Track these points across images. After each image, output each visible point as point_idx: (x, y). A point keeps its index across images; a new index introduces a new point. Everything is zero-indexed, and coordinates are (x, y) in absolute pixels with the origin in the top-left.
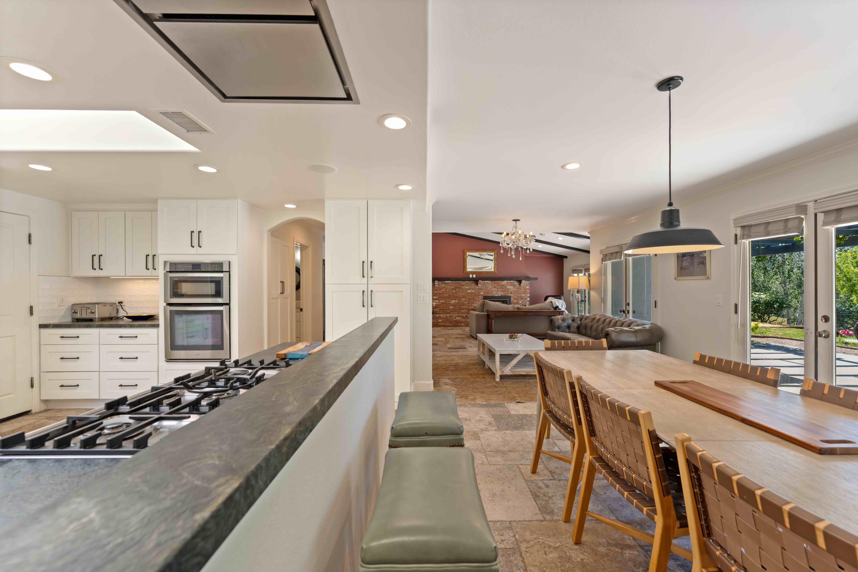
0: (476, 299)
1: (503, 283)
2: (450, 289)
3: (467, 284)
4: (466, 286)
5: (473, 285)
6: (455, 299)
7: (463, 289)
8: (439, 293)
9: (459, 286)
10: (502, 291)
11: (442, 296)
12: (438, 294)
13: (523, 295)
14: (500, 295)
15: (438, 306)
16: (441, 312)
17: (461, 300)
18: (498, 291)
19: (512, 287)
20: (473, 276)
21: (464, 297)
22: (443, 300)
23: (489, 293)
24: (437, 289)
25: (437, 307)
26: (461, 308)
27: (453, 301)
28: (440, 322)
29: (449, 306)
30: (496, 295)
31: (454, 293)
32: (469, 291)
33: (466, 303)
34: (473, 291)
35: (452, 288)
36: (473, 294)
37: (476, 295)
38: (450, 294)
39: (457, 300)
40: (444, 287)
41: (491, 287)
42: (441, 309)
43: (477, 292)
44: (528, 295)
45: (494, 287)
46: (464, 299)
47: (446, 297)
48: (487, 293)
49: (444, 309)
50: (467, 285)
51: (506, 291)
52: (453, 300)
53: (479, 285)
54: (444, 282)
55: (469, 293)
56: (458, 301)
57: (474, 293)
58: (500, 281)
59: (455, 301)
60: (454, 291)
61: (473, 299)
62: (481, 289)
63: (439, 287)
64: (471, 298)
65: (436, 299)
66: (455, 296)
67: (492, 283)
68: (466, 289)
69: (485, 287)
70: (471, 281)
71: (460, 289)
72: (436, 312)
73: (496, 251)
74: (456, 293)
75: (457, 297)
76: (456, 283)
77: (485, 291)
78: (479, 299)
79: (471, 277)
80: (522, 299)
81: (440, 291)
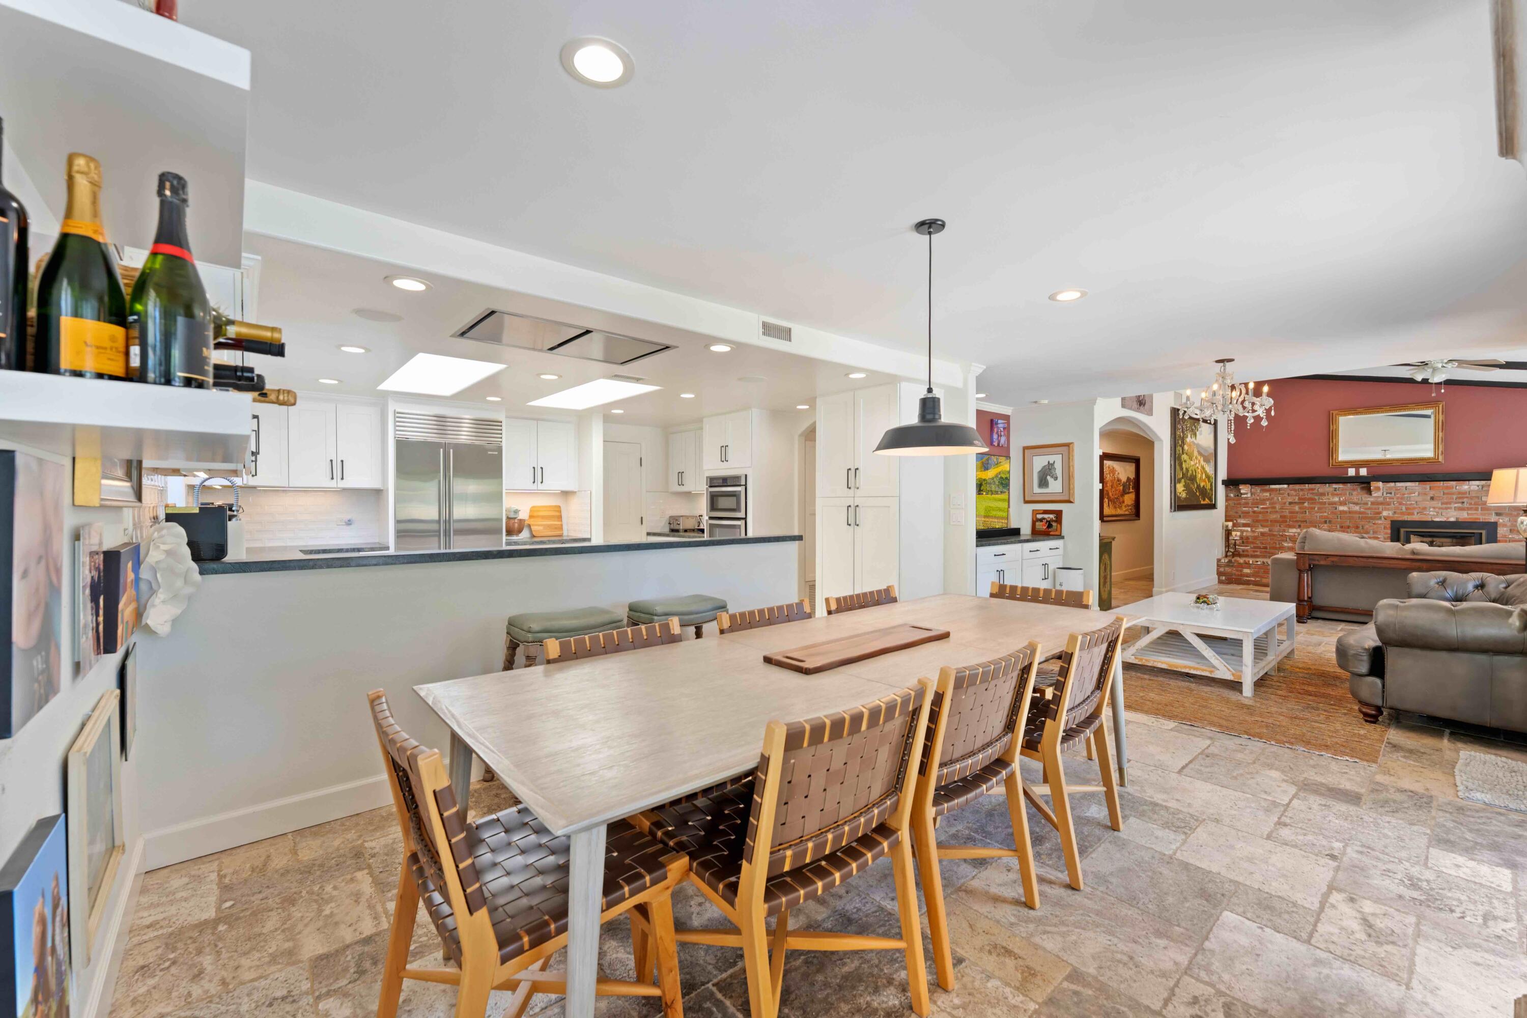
0: (1367, 527)
1: (1466, 487)
2: (1285, 503)
3: (1339, 492)
4: (1333, 495)
5: (1354, 493)
6: (1300, 526)
7: (1323, 503)
8: (1254, 512)
9: (1310, 496)
10: (1461, 509)
11: (1261, 517)
12: (1251, 514)
14: (1452, 519)
15: (1250, 540)
16: (1258, 553)
18: (1446, 509)
20: (1357, 472)
21: (1325, 522)
22: (1263, 526)
23: (1411, 514)
25: (1247, 543)
27: (1294, 530)
28: (1247, 575)
29: (1283, 541)
30: (1437, 520)
31: (1297, 513)
32: (1341, 508)
34: (1357, 508)
35: (1290, 500)
36: (1358, 516)
37: (1366, 518)
38: (1284, 514)
40: (1268, 499)
41: (1420, 499)
42: (1259, 548)
43: (1369, 512)
45: (1432, 498)
47: (1274, 521)
48: (1402, 514)
49: (1266, 548)
50: (1337, 495)
51: (1477, 509)
53: (1374, 494)
54: (1267, 487)
55: (1343, 512)
57: (1360, 513)
58: (1454, 483)
60: (1297, 508)
62: (1382, 504)
63: (1253, 499)
64: (1348, 523)
65: (1245, 525)
66: (1298, 519)
67: (1426, 489)
68: (1335, 503)
69: (1398, 498)
70: (1349, 485)
71: (1315, 503)
72: (1245, 553)
73: (1441, 406)
74: (1302, 513)
75: (1306, 521)
76: (1302, 490)
77: (1398, 508)
78: (1375, 526)
79: (1354, 474)
81: (1258, 507)
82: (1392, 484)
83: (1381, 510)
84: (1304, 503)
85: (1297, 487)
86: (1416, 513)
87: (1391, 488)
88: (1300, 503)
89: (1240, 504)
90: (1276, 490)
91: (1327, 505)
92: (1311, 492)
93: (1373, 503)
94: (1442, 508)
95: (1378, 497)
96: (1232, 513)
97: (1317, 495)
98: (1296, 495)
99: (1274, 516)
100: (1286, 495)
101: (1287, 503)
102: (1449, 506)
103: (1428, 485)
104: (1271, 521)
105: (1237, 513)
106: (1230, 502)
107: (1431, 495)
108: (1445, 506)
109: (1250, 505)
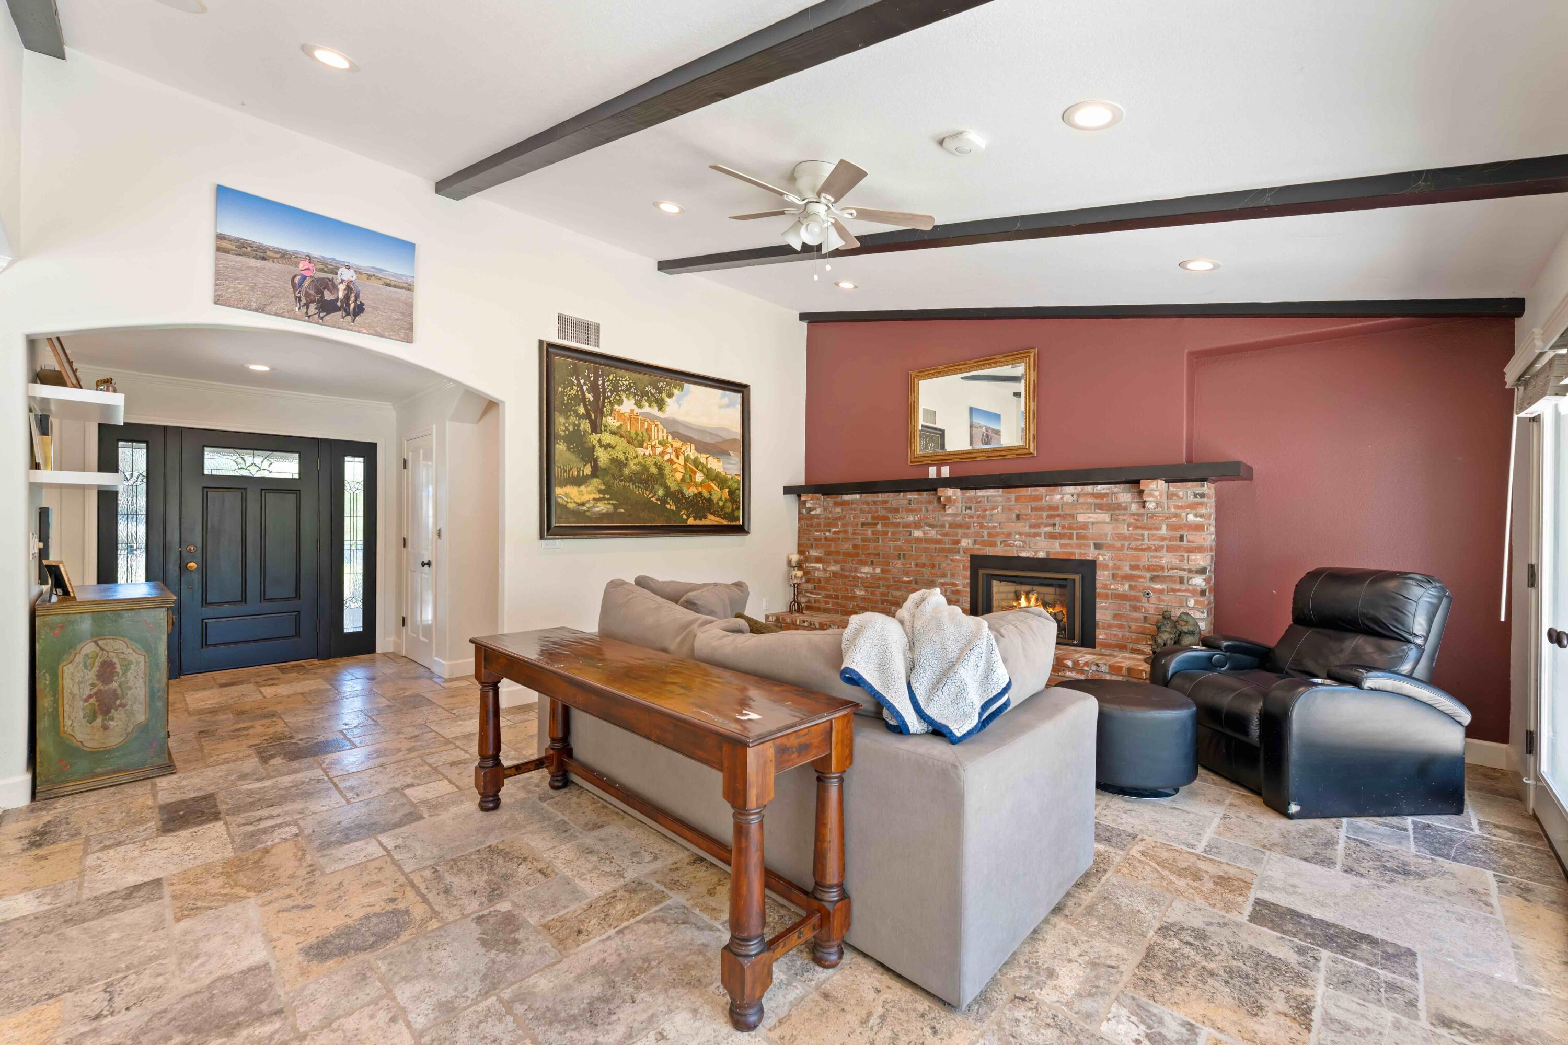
0: (944, 565)
1: (1058, 497)
2: (857, 525)
3: (913, 506)
4: (908, 511)
5: (930, 507)
6: (872, 563)
7: (897, 525)
8: (826, 539)
9: (883, 512)
10: (1052, 536)
11: (833, 547)
12: (823, 542)
13: (1166, 559)
14: (1041, 555)
15: (822, 584)
16: (830, 606)
17: (890, 568)
18: (1036, 535)
19: (1105, 517)
20: (939, 472)
21: (899, 557)
22: (836, 562)
23: (993, 544)
24: (820, 525)
26: (890, 598)
27: (867, 569)
29: (855, 586)
30: (1023, 555)
31: (870, 540)
32: (917, 533)
33: (905, 579)
34: (932, 533)
35: (863, 519)
36: (933, 546)
37: (942, 550)
38: (856, 542)
39: (879, 564)
40: (840, 518)
41: (1002, 518)
42: (831, 597)
43: (946, 539)
44: (1193, 556)
45: (1018, 517)
46: (899, 564)
47: (847, 555)
48: (984, 543)
49: (837, 597)
50: (912, 511)
51: (1071, 537)
52: (864, 563)
53: (952, 510)
54: (839, 498)
55: (918, 540)
56: (883, 571)
57: (936, 541)
58: (1042, 490)
59: (871, 570)
60: (869, 532)
61: (933, 566)
62: (960, 526)
63: (825, 518)
64: (924, 560)
65: (818, 560)
66: (871, 551)
67: (1009, 500)
68: (907, 525)
69: (979, 517)
70: (925, 493)
71: (888, 525)
72: (817, 605)
73: (1032, 355)
74: (875, 541)
75: (878, 555)
76: (875, 503)
77: (977, 534)
78: (953, 564)
79: (935, 476)
80: (1158, 576)
81: (829, 531)
82: (971, 493)
83: (959, 536)
84: (876, 524)
85: (870, 497)
86: (999, 543)
87: (970, 499)
88: (872, 524)
89: (811, 525)
90: (848, 503)
91: (901, 529)
92: (885, 506)
93: (950, 525)
94: (1029, 535)
95: (955, 515)
96: (804, 541)
97: (890, 511)
98: (869, 512)
100: (858, 511)
101: (860, 525)
102: (1038, 530)
103: (1013, 493)
104: (844, 554)
105: (809, 540)
106: (803, 522)
107: (1017, 512)
108: (1033, 531)
109: (822, 527)
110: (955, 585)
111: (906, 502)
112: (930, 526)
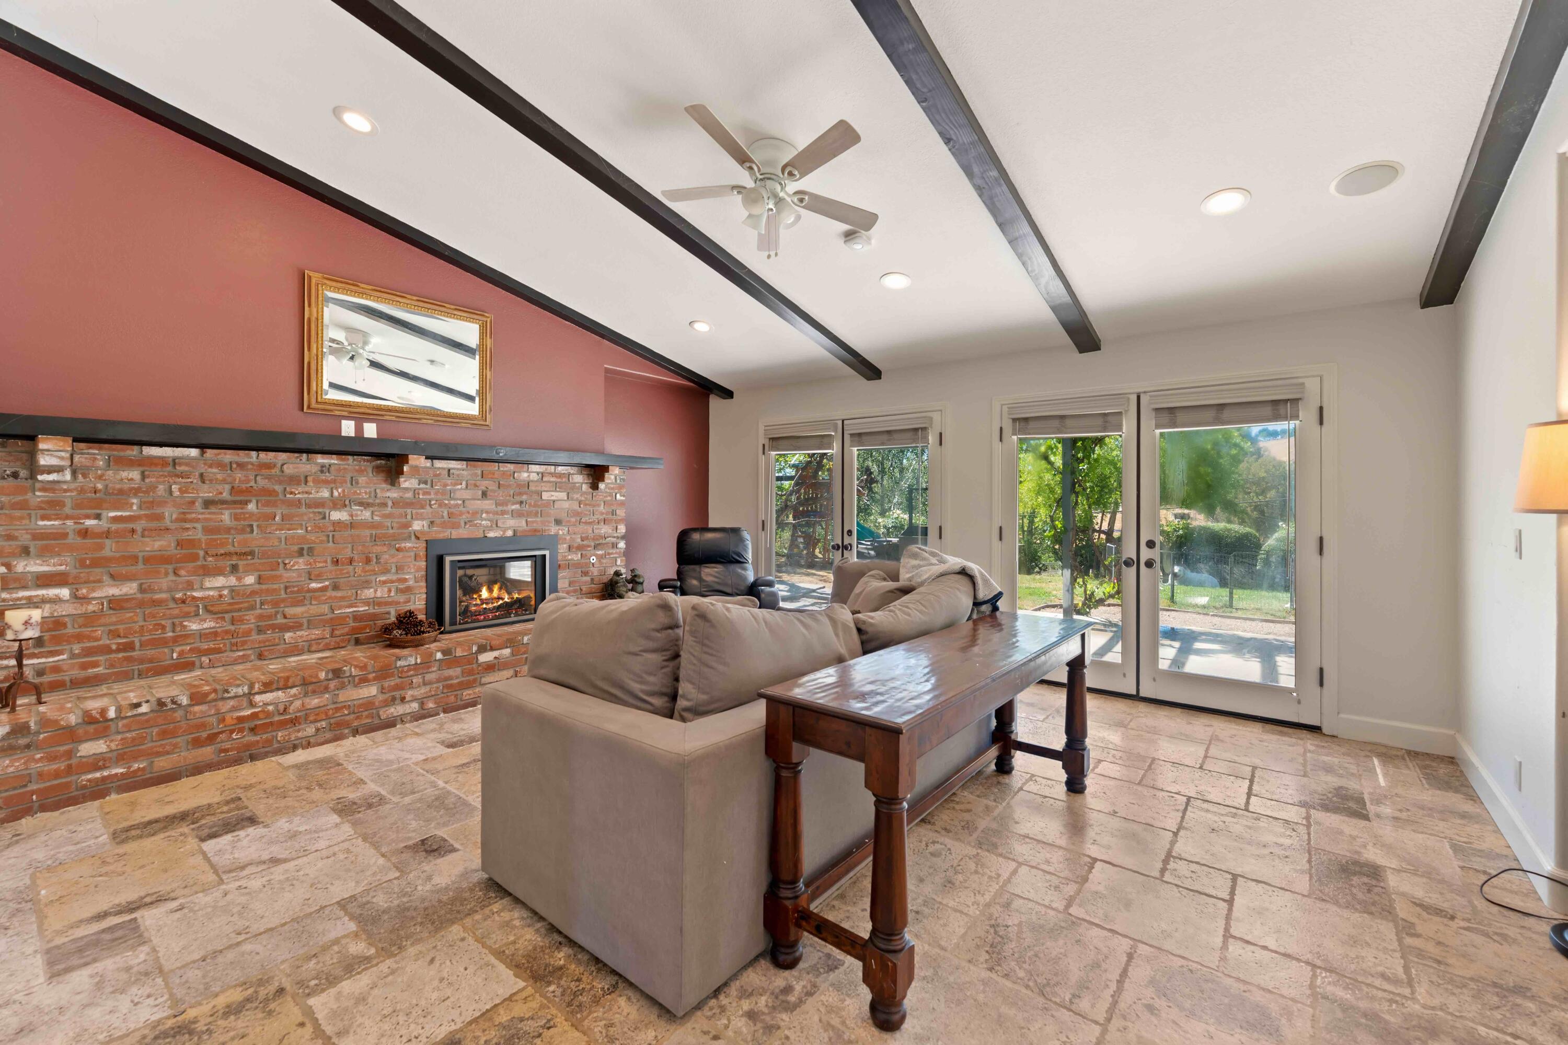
0: (385, 557)
1: (525, 475)
2: (191, 503)
3: (329, 475)
4: (319, 483)
5: (362, 480)
6: (234, 568)
7: (297, 502)
8: (85, 533)
9: (262, 482)
10: (516, 514)
11: (109, 548)
12: (72, 539)
13: (605, 529)
14: (510, 534)
17: (281, 571)
18: (503, 513)
19: (563, 495)
20: (359, 429)
21: (300, 553)
23: (456, 526)
24: (59, 504)
25: (57, 640)
26: (280, 620)
27: (220, 581)
29: (187, 615)
30: (491, 534)
31: (228, 530)
32: (337, 516)
33: (314, 585)
34: (366, 515)
35: (207, 493)
36: (367, 532)
37: (382, 537)
38: (189, 536)
39: (251, 570)
40: (136, 491)
41: (467, 494)
42: (107, 650)
43: (389, 522)
44: (619, 527)
45: (484, 494)
46: (301, 564)
47: (157, 560)
48: (443, 525)
49: (130, 647)
50: (326, 482)
51: (536, 515)
52: (208, 572)
53: (407, 482)
54: (128, 451)
55: (338, 524)
56: (260, 580)
57: (373, 526)
58: (509, 467)
59: (232, 581)
60: (226, 517)
61: (368, 560)
62: (414, 504)
63: (82, 491)
64: (349, 553)
65: (45, 580)
66: (231, 549)
67: (475, 476)
68: (319, 504)
69: (437, 493)
70: (346, 459)
71: (274, 504)
73: (487, 318)
74: (242, 531)
75: (252, 553)
76: (241, 466)
77: (436, 514)
78: (401, 555)
79: (352, 434)
80: (599, 544)
81: (98, 517)
82: (428, 463)
83: (409, 517)
84: (246, 503)
85: (226, 456)
86: (462, 524)
87: (425, 471)
88: (235, 502)
90: (163, 461)
91: (303, 509)
92: (264, 472)
93: (395, 503)
94: (496, 513)
95: (415, 489)
97: (280, 483)
98: (224, 481)
99: (157, 544)
100: (195, 479)
101: (198, 504)
102: (505, 508)
103: (477, 468)
104: (147, 560)
107: (484, 488)
108: (500, 508)
109: (68, 510)
110: (405, 580)
111: (315, 469)
112: (361, 504)
